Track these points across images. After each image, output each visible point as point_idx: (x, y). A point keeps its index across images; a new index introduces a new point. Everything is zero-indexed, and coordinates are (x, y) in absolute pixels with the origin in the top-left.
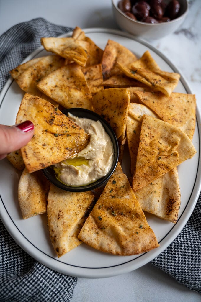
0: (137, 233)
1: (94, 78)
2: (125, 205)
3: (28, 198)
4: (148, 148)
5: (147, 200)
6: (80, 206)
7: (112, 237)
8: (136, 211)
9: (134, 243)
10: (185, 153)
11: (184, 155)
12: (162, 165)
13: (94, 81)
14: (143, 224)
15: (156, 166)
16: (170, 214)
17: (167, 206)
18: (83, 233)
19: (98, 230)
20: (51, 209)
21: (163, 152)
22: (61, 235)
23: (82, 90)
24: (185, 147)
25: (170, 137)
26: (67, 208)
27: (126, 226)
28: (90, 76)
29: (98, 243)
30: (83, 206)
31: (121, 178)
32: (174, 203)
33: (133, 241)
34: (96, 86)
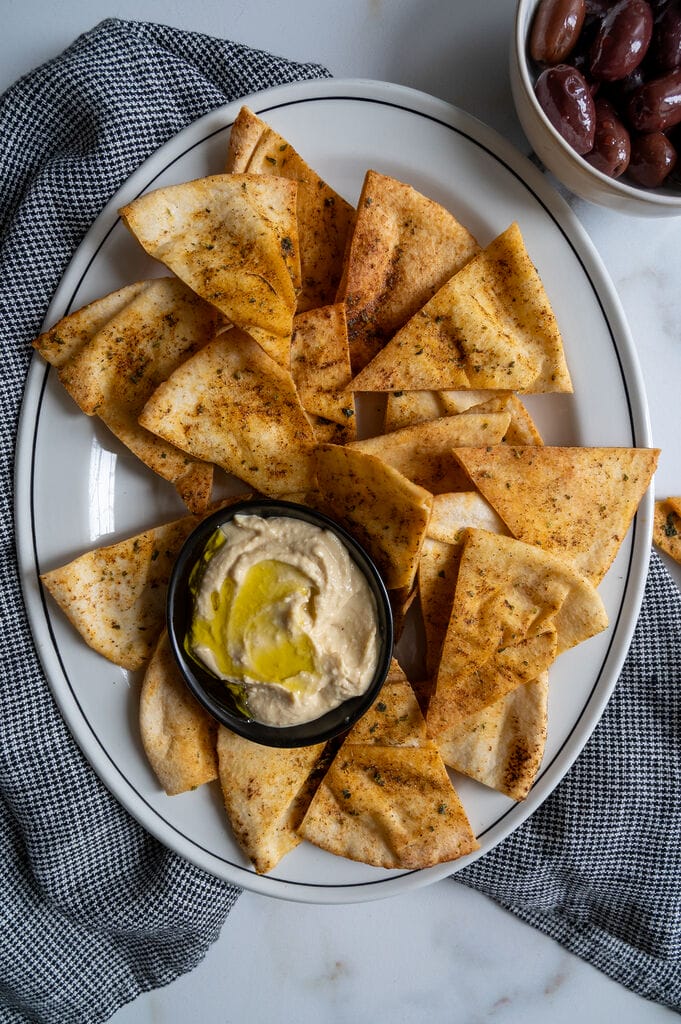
0: (431, 829)
1: (322, 360)
2: (408, 765)
3: (168, 751)
4: (473, 629)
5: (462, 745)
6: (298, 760)
7: (373, 831)
8: (432, 777)
9: (422, 849)
10: (574, 626)
11: (571, 633)
12: (508, 668)
13: (322, 373)
14: (446, 802)
15: (491, 670)
16: (514, 786)
17: (510, 764)
18: (307, 826)
19: (342, 814)
20: (229, 774)
21: (514, 637)
22: (259, 833)
23: (285, 419)
24: (578, 611)
25: (540, 588)
26: (268, 771)
27: (408, 810)
28: (307, 346)
29: (343, 845)
30: (305, 758)
31: (399, 697)
32: (526, 759)
33: (422, 843)
34: (329, 391)
